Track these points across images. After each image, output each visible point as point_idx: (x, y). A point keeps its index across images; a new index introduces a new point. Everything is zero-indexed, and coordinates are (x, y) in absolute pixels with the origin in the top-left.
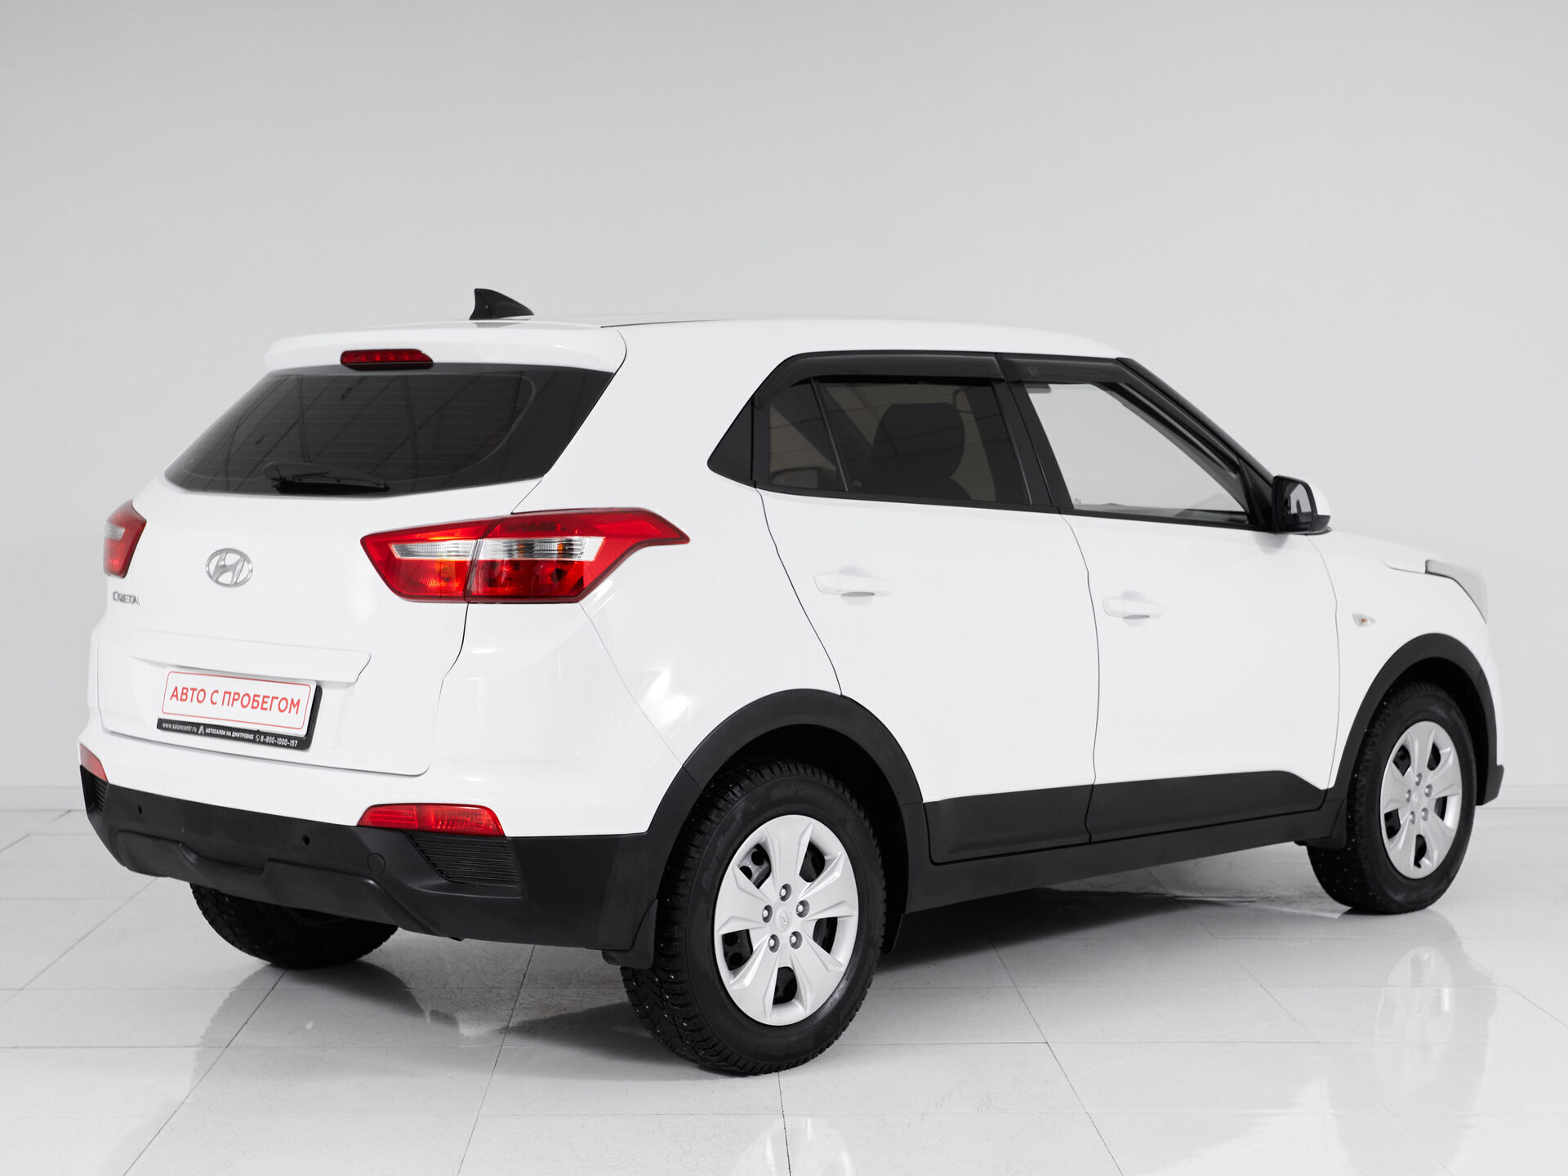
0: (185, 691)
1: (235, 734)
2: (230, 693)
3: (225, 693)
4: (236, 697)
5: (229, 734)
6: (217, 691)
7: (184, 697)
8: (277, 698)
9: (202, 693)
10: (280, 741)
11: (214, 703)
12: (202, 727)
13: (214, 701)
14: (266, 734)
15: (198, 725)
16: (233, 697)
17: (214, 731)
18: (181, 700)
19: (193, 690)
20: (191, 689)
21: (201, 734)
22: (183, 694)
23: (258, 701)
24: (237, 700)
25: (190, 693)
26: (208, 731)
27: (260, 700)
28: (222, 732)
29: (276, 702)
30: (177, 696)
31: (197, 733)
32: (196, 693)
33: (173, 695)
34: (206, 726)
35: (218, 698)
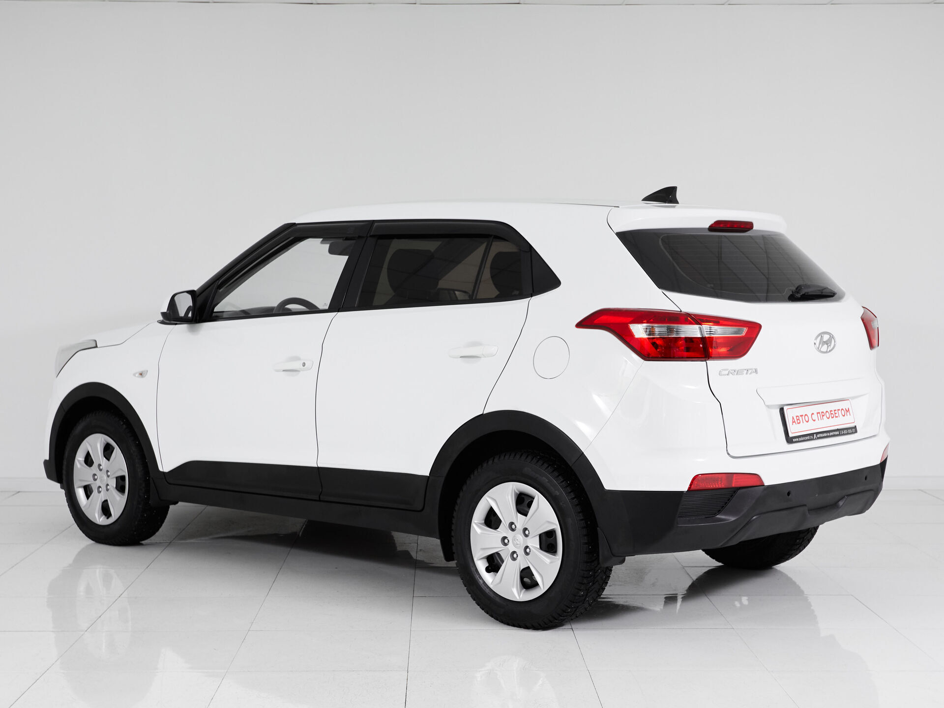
0: (798, 418)
1: (831, 434)
2: (819, 413)
3: (817, 413)
4: (823, 414)
5: (828, 434)
6: (813, 414)
7: (799, 421)
8: (839, 410)
9: (806, 416)
10: (845, 432)
11: (814, 421)
12: (815, 435)
13: (814, 419)
14: (843, 429)
15: (812, 434)
16: (822, 414)
17: (821, 435)
18: (798, 423)
19: (802, 416)
20: (801, 416)
21: (815, 439)
22: (797, 420)
23: (832, 414)
24: (824, 416)
25: (800, 418)
26: (818, 436)
27: (833, 412)
28: (825, 435)
29: (840, 412)
30: (795, 422)
31: (813, 439)
32: (803, 417)
33: (793, 422)
34: (817, 433)
35: (815, 417)
